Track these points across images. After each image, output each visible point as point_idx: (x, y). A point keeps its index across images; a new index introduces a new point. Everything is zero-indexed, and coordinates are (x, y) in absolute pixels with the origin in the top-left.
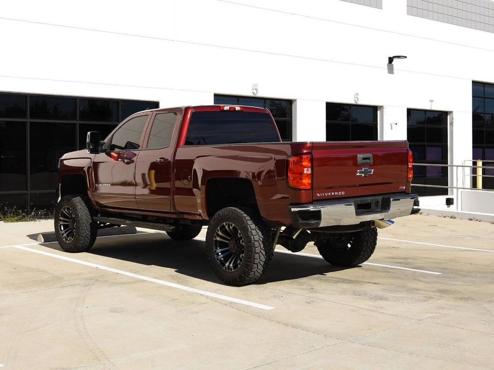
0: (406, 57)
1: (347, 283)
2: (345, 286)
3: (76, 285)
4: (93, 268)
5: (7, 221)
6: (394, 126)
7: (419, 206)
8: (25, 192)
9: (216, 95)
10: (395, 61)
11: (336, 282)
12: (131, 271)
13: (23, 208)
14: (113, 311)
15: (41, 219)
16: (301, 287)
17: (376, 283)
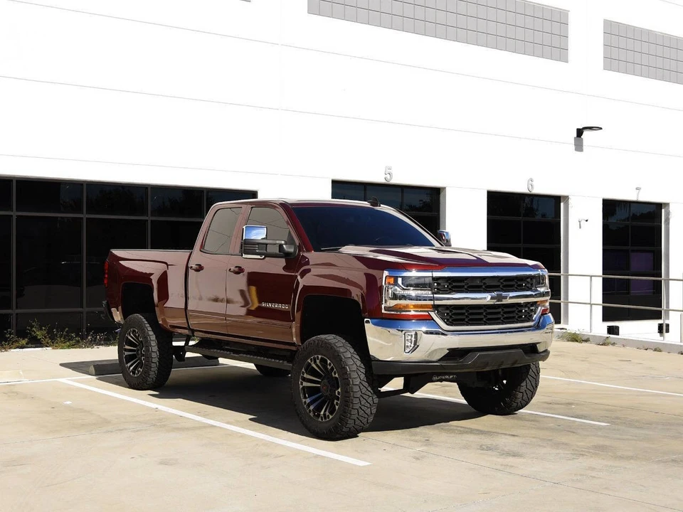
0: (601, 129)
1: (475, 434)
2: (471, 438)
3: (126, 429)
4: (151, 409)
5: (56, 347)
6: (583, 223)
7: (618, 335)
8: (80, 309)
9: (335, 183)
10: (586, 134)
11: (462, 433)
12: (199, 413)
13: (78, 331)
14: (164, 463)
15: (100, 345)
16: (413, 438)
17: (514, 435)
